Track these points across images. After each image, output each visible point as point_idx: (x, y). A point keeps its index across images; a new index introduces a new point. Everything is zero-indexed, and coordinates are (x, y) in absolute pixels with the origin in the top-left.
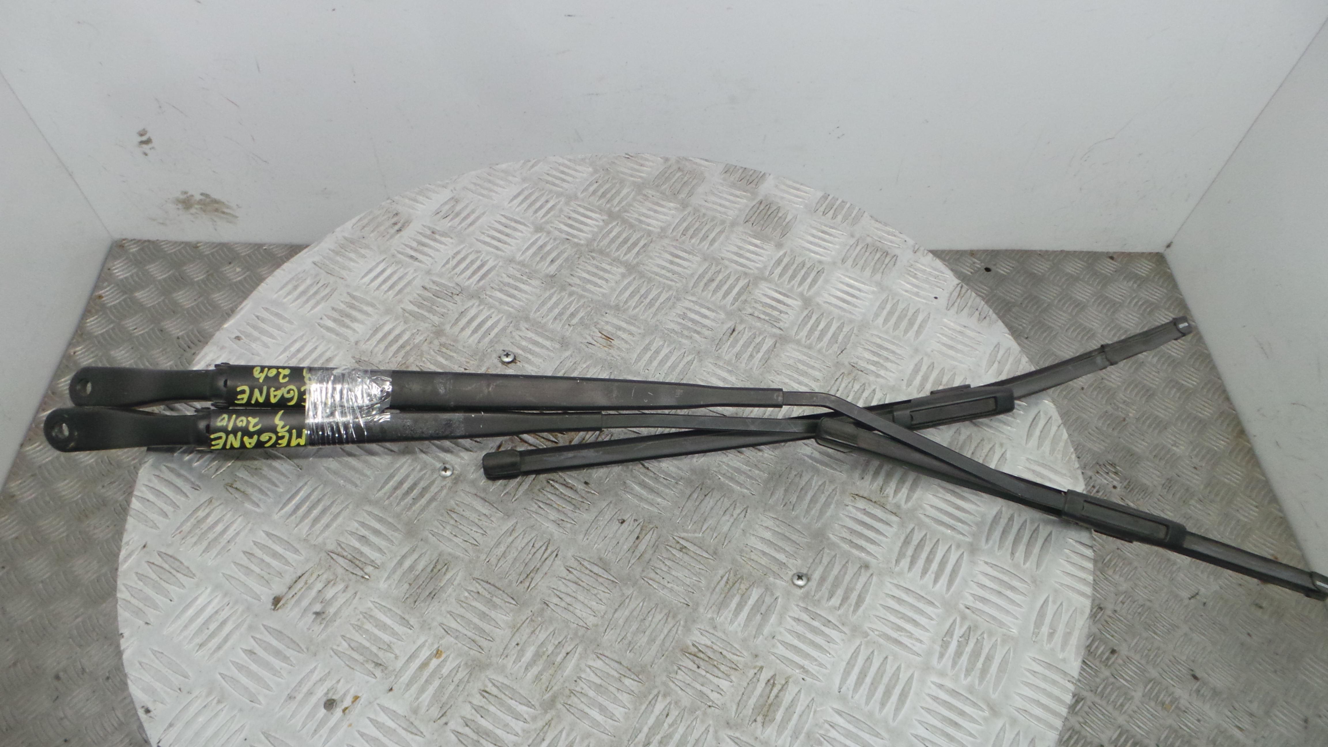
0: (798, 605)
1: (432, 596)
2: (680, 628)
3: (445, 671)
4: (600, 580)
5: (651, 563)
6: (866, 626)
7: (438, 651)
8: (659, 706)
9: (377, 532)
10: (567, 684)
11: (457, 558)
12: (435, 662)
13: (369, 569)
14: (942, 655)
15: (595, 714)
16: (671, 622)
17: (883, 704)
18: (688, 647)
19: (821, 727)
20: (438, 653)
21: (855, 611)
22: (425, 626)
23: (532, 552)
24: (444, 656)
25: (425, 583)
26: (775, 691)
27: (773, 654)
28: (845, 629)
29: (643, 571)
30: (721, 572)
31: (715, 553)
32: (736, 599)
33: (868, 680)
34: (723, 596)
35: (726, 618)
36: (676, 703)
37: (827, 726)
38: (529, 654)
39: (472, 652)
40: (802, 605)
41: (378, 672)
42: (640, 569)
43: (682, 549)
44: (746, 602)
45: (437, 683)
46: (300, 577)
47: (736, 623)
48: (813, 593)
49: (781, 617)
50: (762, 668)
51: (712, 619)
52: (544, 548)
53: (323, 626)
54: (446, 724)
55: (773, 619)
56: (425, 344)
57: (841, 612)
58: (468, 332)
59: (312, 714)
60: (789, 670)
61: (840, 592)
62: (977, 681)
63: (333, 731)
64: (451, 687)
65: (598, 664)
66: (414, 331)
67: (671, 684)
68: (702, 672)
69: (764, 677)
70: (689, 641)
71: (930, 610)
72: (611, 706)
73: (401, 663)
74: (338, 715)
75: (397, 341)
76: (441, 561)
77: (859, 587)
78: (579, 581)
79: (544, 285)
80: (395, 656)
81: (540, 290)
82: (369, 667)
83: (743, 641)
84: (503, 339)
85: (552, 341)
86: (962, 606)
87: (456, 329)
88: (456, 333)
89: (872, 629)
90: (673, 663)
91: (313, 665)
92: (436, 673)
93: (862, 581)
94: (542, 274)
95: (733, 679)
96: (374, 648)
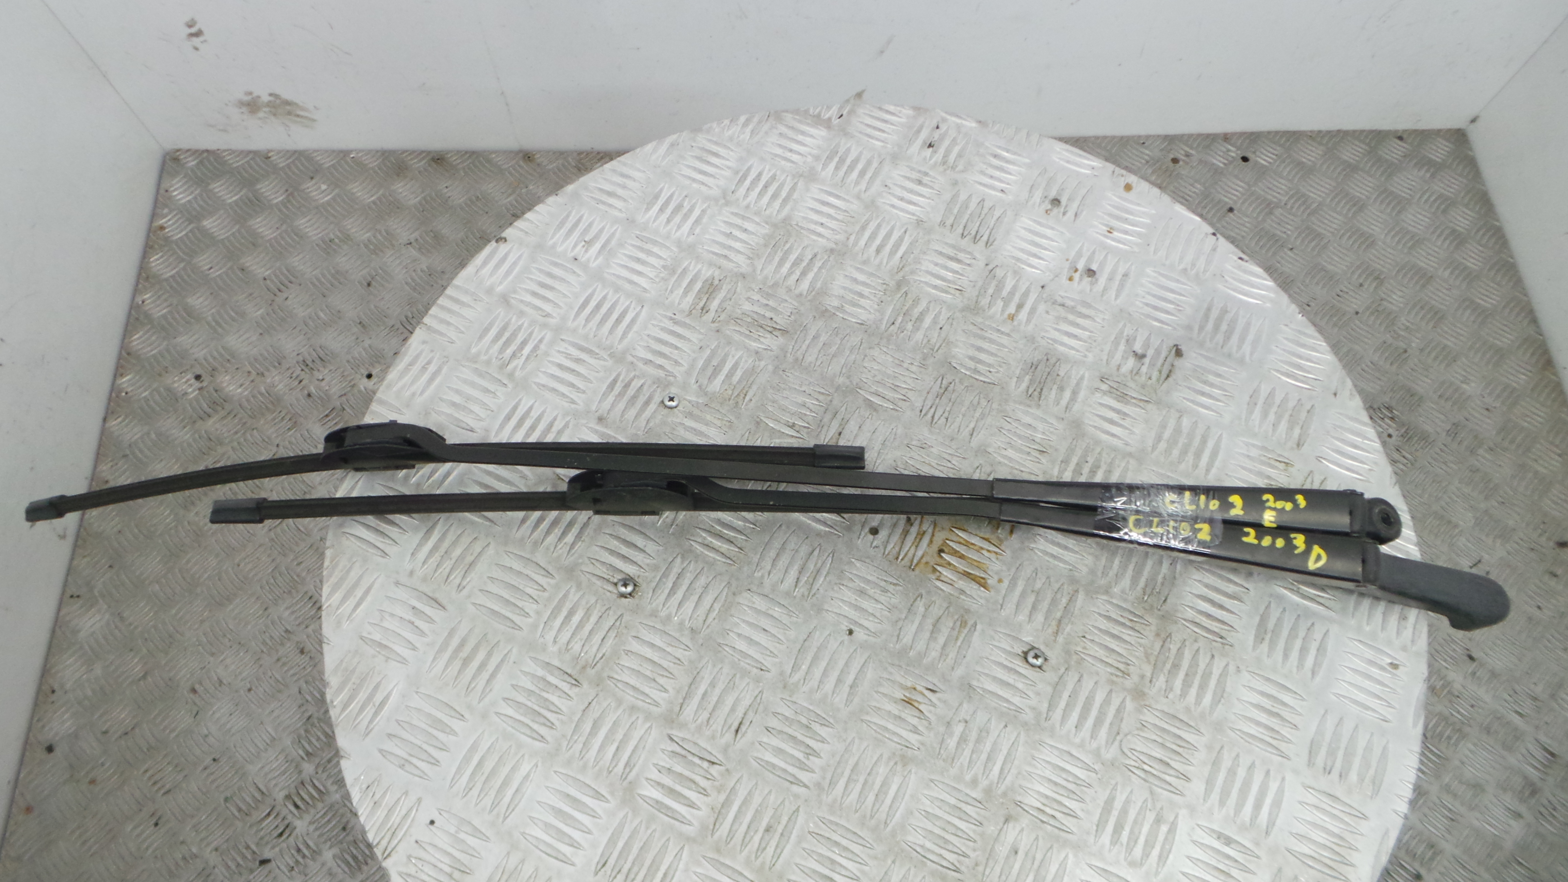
0: (675, 377)
1: (1034, 366)
2: (790, 350)
3: (1000, 304)
4: (873, 391)
5: (823, 409)
6: (610, 363)
7: (1012, 319)
8: (805, 286)
9: (1111, 422)
10: (889, 299)
11: (1021, 403)
12: (1012, 309)
13: (1104, 387)
14: (541, 341)
15: (861, 277)
16: (799, 354)
17: (604, 298)
18: (782, 335)
19: (663, 278)
20: (1012, 317)
21: (619, 375)
22: (1031, 339)
23: (946, 414)
24: (1006, 315)
25: (1044, 377)
26: (701, 304)
27: (700, 333)
29: (831, 401)
30: (752, 405)
31: (758, 423)
32: (736, 379)
33: (615, 316)
34: (750, 382)
35: (746, 361)
36: (791, 290)
37: (657, 280)
38: (928, 321)
39: (980, 320)
40: (671, 378)
41: (1059, 300)
42: (835, 402)
43: (792, 426)
44: (727, 376)
45: (1004, 293)
46: (1168, 376)
47: (736, 357)
48: (659, 390)
49: (692, 366)
50: (713, 322)
51: (759, 360)
52: (936, 417)
53: (1125, 334)
54: (987, 265)
55: (700, 363)
56: (1149, 674)
57: (632, 375)
58: (1099, 697)
59: (1102, 265)
60: (688, 321)
61: (631, 392)
62: (513, 320)
63: (1079, 254)
64: (990, 291)
65: (864, 316)
66: (1171, 696)
67: (796, 304)
68: (769, 314)
69: (711, 314)
70: (781, 340)
71: (543, 380)
72: (848, 284)
73: (1042, 308)
74: (1081, 266)
75: (1187, 675)
76: (1036, 399)
77: (611, 398)
78: (895, 388)
79: (1019, 798)
80: (1047, 312)
81: (1020, 786)
82: (1069, 303)
83: (729, 343)
84: (1049, 689)
85: (984, 690)
86: (510, 386)
87: (1116, 701)
88: (1114, 695)
89: (605, 360)
90: (795, 321)
91: (1118, 301)
92: (1007, 302)
93: (607, 405)
94: (1025, 821)
95: (739, 312)
96: (1071, 317)
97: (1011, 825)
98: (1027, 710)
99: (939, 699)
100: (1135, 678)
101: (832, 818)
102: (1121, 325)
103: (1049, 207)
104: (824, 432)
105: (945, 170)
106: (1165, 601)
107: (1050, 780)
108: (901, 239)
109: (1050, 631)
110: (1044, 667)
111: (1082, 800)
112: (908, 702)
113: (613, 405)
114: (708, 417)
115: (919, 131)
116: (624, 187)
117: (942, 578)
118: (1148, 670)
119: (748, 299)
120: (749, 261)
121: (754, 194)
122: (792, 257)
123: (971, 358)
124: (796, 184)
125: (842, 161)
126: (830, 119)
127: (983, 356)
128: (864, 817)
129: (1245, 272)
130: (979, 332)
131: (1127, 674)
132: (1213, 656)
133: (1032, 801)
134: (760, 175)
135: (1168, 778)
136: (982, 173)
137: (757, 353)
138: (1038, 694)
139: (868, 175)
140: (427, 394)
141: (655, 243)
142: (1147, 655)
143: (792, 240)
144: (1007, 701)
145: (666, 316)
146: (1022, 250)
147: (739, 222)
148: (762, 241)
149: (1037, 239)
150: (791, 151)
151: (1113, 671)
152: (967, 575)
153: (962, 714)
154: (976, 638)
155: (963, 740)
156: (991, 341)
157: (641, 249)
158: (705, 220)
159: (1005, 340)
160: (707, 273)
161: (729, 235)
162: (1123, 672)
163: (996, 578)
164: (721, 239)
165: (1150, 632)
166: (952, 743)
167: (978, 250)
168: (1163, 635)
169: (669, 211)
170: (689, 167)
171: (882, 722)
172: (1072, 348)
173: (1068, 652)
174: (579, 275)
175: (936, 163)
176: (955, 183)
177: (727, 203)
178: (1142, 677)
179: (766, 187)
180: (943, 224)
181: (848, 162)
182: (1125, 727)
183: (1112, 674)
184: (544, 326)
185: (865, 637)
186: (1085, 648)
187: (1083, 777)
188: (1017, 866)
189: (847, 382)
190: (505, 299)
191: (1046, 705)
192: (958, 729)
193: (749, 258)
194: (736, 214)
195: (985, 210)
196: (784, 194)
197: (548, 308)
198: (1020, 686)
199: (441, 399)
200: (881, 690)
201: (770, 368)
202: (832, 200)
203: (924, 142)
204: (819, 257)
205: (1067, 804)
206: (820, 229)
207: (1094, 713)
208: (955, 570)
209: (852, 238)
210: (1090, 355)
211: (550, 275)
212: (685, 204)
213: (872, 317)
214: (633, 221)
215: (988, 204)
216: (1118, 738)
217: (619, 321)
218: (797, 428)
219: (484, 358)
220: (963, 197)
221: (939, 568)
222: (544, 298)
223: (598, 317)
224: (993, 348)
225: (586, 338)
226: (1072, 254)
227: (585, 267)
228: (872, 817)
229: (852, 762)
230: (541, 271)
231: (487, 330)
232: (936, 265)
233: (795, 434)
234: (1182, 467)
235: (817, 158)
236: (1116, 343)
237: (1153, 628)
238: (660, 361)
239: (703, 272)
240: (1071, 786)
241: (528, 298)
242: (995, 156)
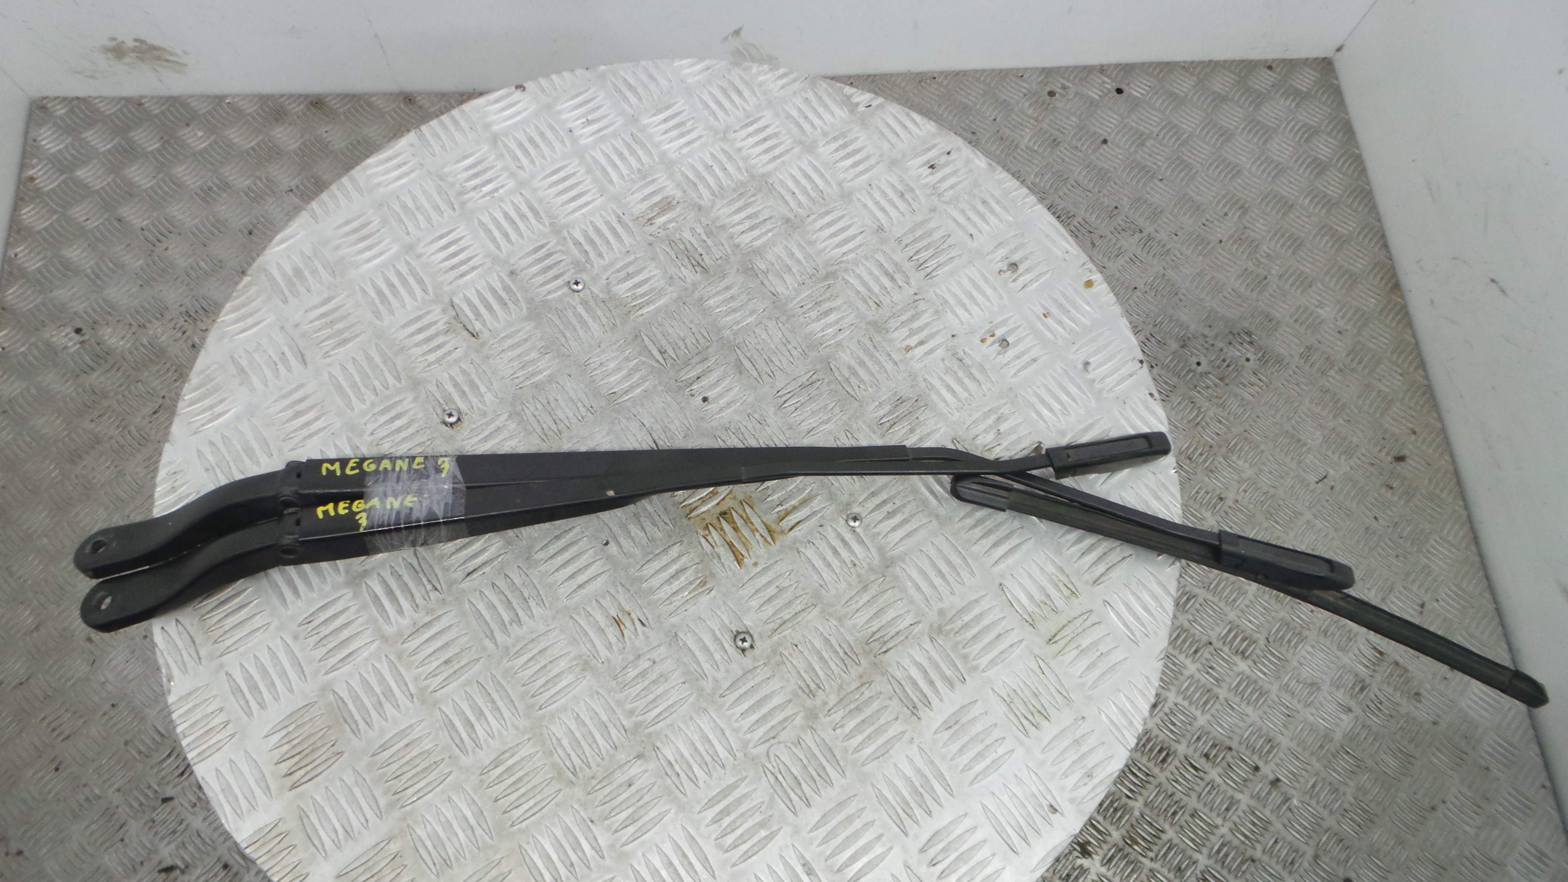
0: (592, 266)
1: (901, 401)
2: (700, 289)
3: (906, 332)
4: (748, 355)
5: (697, 351)
6: (546, 230)
7: (908, 351)
8: (747, 239)
10: (812, 284)
14: (503, 186)
15: (798, 254)
16: (705, 296)
17: (574, 174)
18: (702, 273)
19: (632, 179)
20: (908, 349)
21: (548, 243)
22: (913, 376)
23: (798, 405)
24: (904, 344)
25: (903, 414)
26: (650, 216)
27: (635, 239)
28: (565, 234)
29: (708, 347)
30: (641, 319)
31: (636, 336)
32: (640, 291)
33: (573, 193)
34: (650, 300)
35: (658, 281)
36: (732, 237)
37: (626, 178)
38: (832, 317)
40: (588, 266)
41: (961, 354)
42: (710, 350)
43: (663, 353)
44: (634, 285)
45: (915, 325)
47: (652, 274)
48: (573, 271)
49: (612, 264)
50: (651, 235)
51: (670, 285)
52: (787, 404)
53: (1000, 411)
54: (915, 294)
55: (619, 264)
56: (831, 704)
57: (560, 248)
58: (776, 701)
59: (1019, 341)
60: (631, 224)
61: (548, 262)
62: (492, 158)
63: (1004, 323)
64: (904, 318)
65: (780, 289)
66: (838, 731)
67: (729, 251)
68: (700, 250)
69: (653, 228)
70: (698, 276)
71: (486, 219)
72: (783, 255)
73: (940, 353)
74: (999, 333)
75: (863, 721)
76: (885, 429)
77: (531, 259)
78: (769, 362)
79: (658, 744)
80: (943, 360)
81: (666, 736)
82: (967, 361)
83: (653, 259)
84: (740, 673)
85: (685, 644)
86: (458, 212)
87: (788, 712)
88: (791, 705)
89: (545, 226)
90: (719, 266)
91: (1013, 380)
92: (913, 333)
93: (524, 263)
94: (652, 766)
95: (678, 236)
96: (961, 374)
97: (640, 762)
98: (710, 679)
99: (644, 633)
100: (818, 702)
101: (502, 681)
102: (1002, 402)
103: (1005, 268)
104: (685, 370)
105: (932, 194)
106: (885, 652)
107: (693, 744)
108: (854, 237)
109: (771, 626)
110: (747, 653)
111: (709, 774)
112: (618, 622)
113: (529, 266)
114: (599, 312)
115: (929, 150)
116: (646, 87)
117: (709, 538)
118: (833, 699)
119: (692, 229)
120: (711, 197)
121: (751, 141)
122: (750, 211)
123: (850, 368)
124: (792, 148)
125: (845, 146)
126: (858, 104)
127: (861, 372)
128: (528, 693)
129: (1148, 408)
130: (872, 348)
131: (812, 694)
132: (897, 719)
133: (668, 753)
134: (767, 127)
135: (792, 795)
136: (963, 212)
137: (671, 278)
138: (728, 671)
139: (861, 168)
140: (391, 187)
141: (643, 146)
142: (840, 688)
143: (759, 196)
144: (698, 663)
145: (615, 212)
146: (955, 295)
147: (724, 160)
148: (733, 185)
149: (975, 293)
150: (806, 118)
151: (803, 685)
152: (731, 545)
153: (654, 655)
154: (705, 599)
155: (643, 674)
156: (878, 362)
157: (628, 146)
158: (697, 144)
159: (889, 366)
160: (671, 190)
161: (709, 168)
162: (811, 691)
163: (753, 561)
164: (700, 167)
165: (855, 671)
166: (632, 673)
167: (916, 278)
168: (865, 679)
169: (671, 123)
170: (711, 93)
171: (586, 628)
172: (944, 400)
173: (774, 651)
174: (565, 146)
175: (926, 185)
176: (933, 210)
177: (724, 139)
178: (825, 703)
179: (765, 140)
180: (899, 241)
181: (850, 148)
182: (783, 736)
183: (800, 688)
184: (513, 175)
185: (616, 553)
186: (791, 655)
187: (722, 756)
188: (624, 796)
189: (732, 339)
190: (495, 139)
191: (728, 684)
192: (644, 664)
193: (714, 194)
194: (724, 151)
195: (945, 245)
196: (777, 152)
197: (525, 161)
198: (717, 657)
199: (398, 198)
200: (602, 601)
201: (675, 295)
202: (814, 176)
203: (928, 162)
204: (773, 220)
205: (696, 770)
206: (788, 198)
207: (764, 710)
208: (723, 537)
209: (813, 217)
210: (957, 414)
211: (542, 135)
212: (688, 124)
213: (786, 292)
214: (637, 120)
215: (951, 241)
216: (772, 741)
217: (574, 199)
218: (666, 356)
219: (451, 180)
220: (932, 225)
221: (710, 528)
222: (526, 152)
223: (560, 187)
224: (874, 368)
225: (540, 201)
226: (999, 319)
227: (575, 141)
228: (533, 696)
229: (543, 645)
230: (536, 127)
231: (466, 157)
232: (871, 273)
233: (661, 360)
234: (976, 548)
235: (825, 134)
236: (986, 415)
237: (860, 669)
238: (587, 247)
239: (668, 189)
240: (708, 758)
241: (514, 146)
242: (984, 202)
